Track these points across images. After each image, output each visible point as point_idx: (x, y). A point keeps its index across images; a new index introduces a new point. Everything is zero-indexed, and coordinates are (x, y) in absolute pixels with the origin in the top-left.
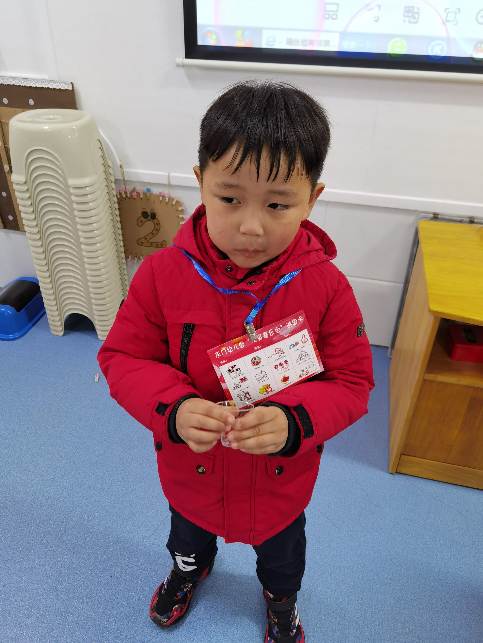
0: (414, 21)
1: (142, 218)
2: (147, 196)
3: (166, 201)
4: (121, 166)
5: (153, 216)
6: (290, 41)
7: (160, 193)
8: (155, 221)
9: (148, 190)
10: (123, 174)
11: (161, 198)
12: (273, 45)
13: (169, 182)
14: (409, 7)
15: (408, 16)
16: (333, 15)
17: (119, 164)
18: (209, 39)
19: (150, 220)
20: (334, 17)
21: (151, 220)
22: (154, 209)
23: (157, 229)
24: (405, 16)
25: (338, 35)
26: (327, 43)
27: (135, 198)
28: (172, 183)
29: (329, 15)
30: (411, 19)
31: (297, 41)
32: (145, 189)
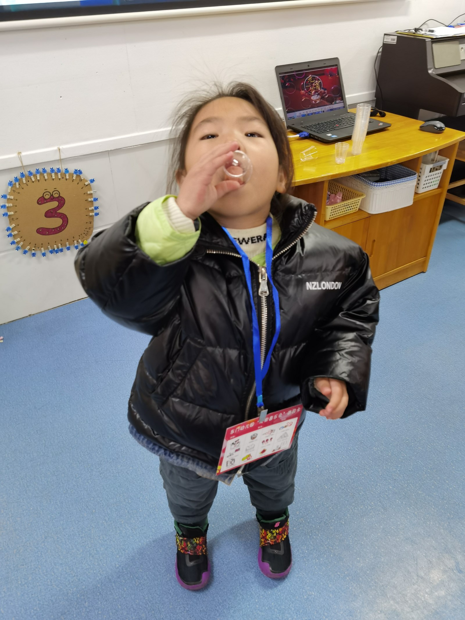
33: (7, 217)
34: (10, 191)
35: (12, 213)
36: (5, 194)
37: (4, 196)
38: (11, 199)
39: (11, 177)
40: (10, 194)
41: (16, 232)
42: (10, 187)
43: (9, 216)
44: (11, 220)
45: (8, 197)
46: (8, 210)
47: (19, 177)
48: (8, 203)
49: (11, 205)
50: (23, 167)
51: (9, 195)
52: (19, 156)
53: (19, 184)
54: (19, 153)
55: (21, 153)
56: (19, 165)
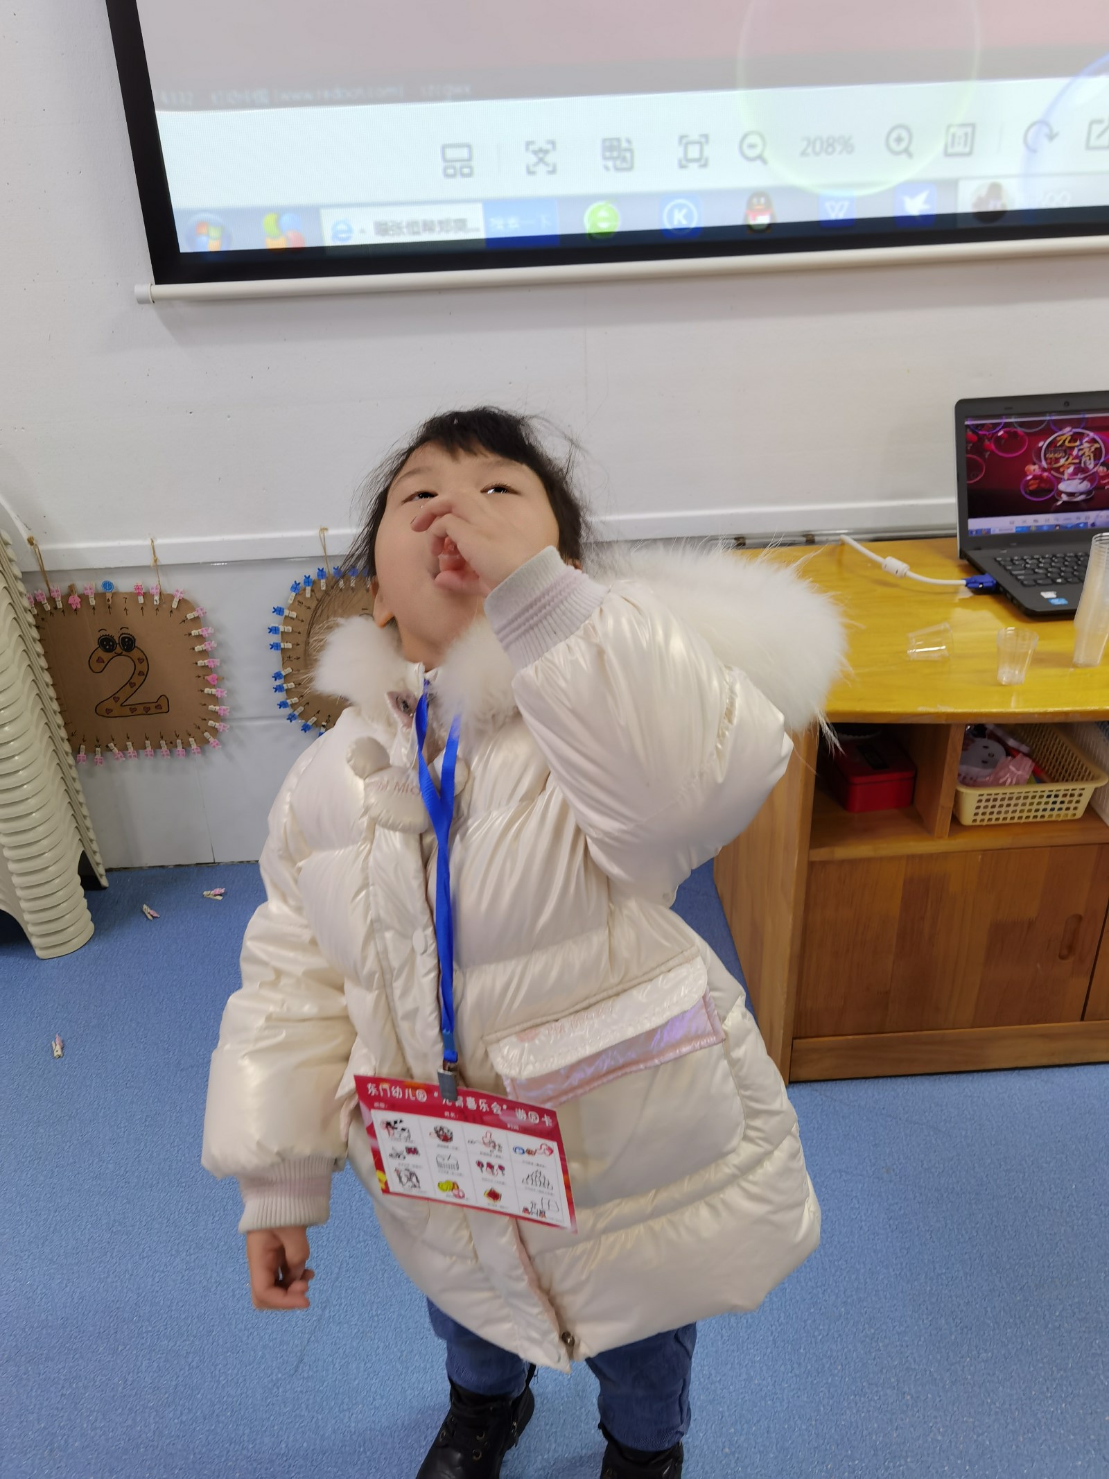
0: (624, 165)
1: (101, 653)
2: (107, 599)
3: (155, 603)
4: (31, 541)
5: (129, 643)
6: (382, 228)
7: (138, 588)
8: (135, 654)
9: (108, 585)
10: (39, 558)
11: (141, 599)
12: (348, 238)
13: (156, 561)
14: (611, 140)
15: (611, 158)
16: (462, 168)
17: (25, 535)
18: (204, 239)
19: (119, 655)
20: (466, 171)
21: (124, 653)
22: (128, 628)
23: (142, 670)
24: (605, 158)
25: (479, 207)
26: (461, 224)
27: (76, 610)
28: (163, 560)
29: (454, 168)
30: (618, 163)
31: (398, 227)
32: (97, 584)
33: (279, 652)
34: (291, 602)
35: (289, 646)
36: (280, 606)
37: (278, 611)
38: (292, 618)
39: (298, 575)
40: (291, 608)
41: (291, 685)
42: (294, 594)
43: (283, 650)
44: (286, 659)
45: (286, 612)
46: (283, 640)
47: (314, 576)
48: (285, 624)
49: (289, 629)
50: (326, 558)
51: (289, 609)
52: (322, 535)
53: (312, 591)
54: (324, 529)
55: (326, 529)
56: (320, 553)
